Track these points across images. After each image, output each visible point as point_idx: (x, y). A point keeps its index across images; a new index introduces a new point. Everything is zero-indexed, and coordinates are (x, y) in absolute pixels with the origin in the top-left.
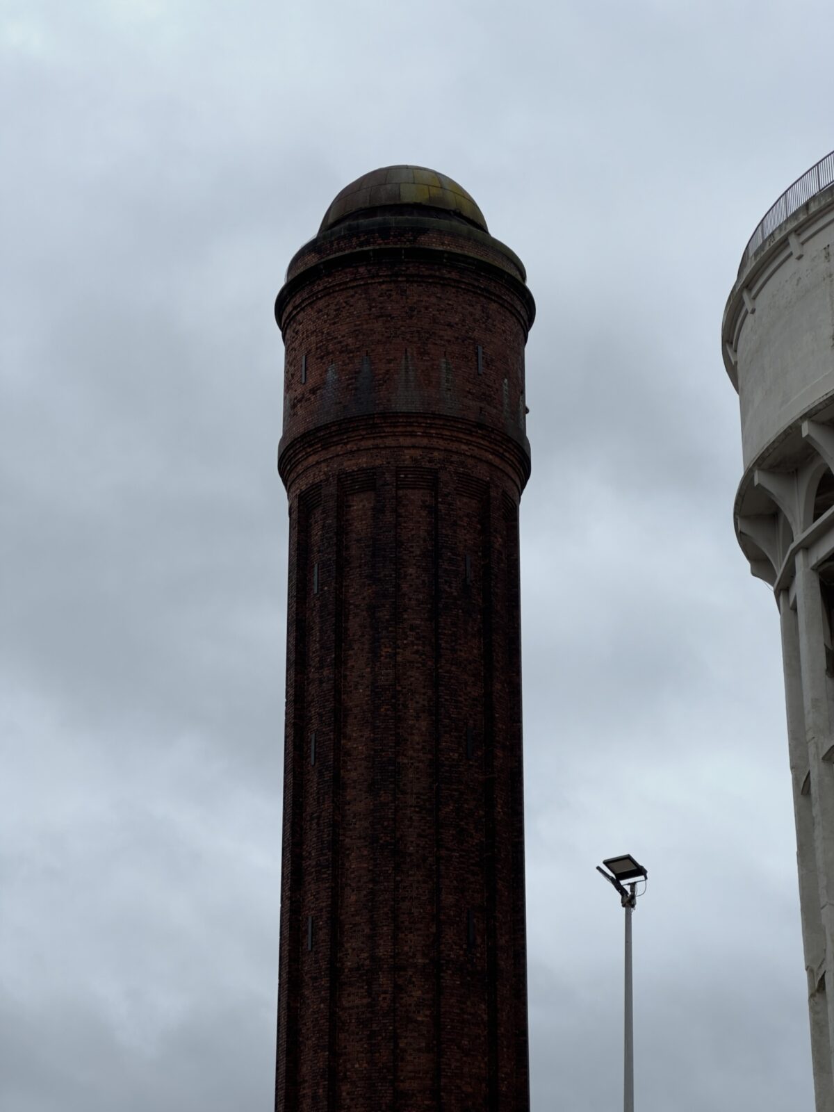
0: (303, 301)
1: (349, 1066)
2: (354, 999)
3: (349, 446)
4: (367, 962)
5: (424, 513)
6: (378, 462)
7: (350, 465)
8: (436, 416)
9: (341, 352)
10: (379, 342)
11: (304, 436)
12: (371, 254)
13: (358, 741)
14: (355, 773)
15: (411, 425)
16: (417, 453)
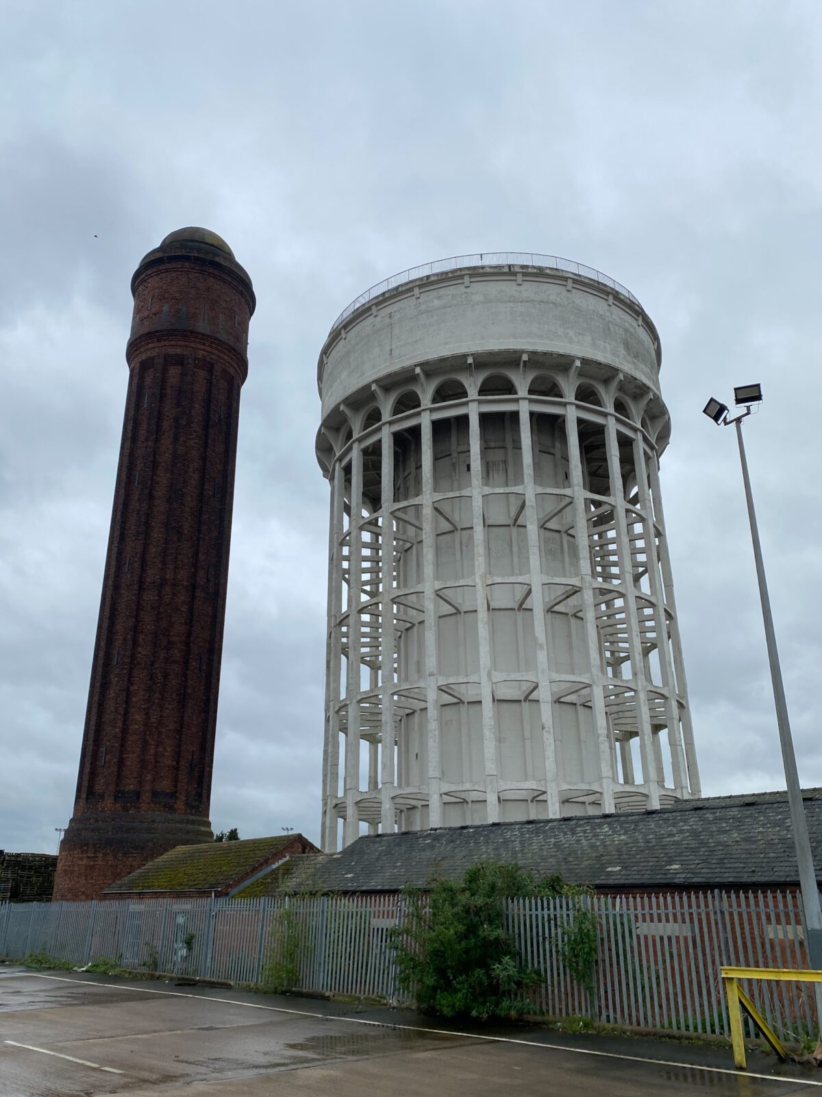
0: (152, 273)
1: (144, 627)
2: (150, 597)
3: (172, 343)
4: (159, 580)
5: (205, 382)
6: (186, 353)
7: (172, 351)
8: (216, 339)
9: (172, 299)
10: (192, 299)
11: (148, 333)
12: (192, 258)
13: (163, 478)
14: (160, 492)
15: (204, 340)
16: (205, 353)
